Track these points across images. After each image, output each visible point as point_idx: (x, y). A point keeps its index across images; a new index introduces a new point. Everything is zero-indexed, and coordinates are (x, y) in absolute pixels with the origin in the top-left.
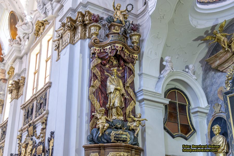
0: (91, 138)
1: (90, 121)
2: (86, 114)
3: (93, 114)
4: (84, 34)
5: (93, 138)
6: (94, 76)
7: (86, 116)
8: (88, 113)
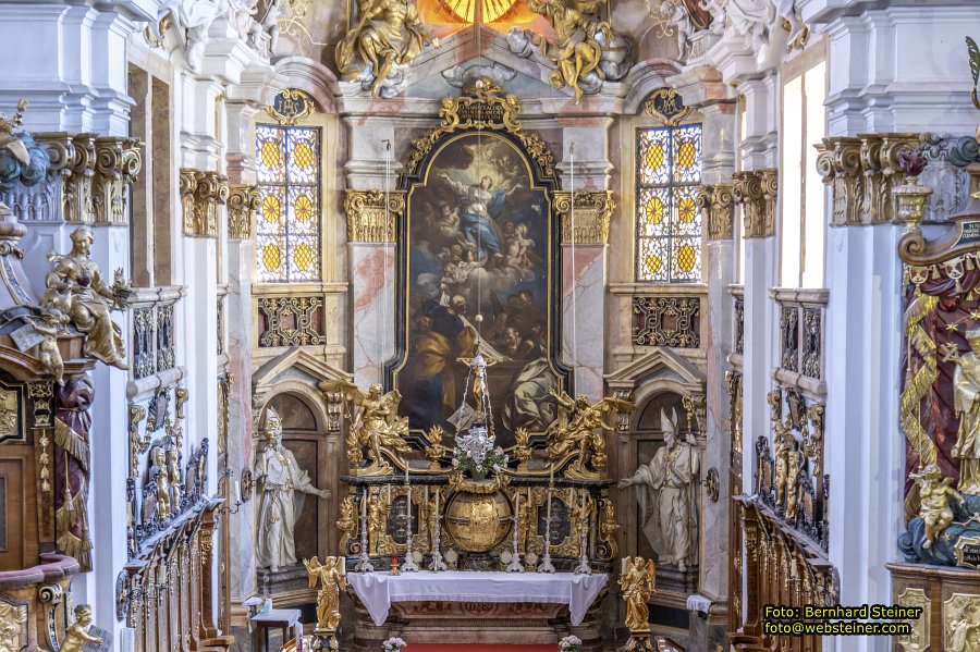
0: (909, 543)
1: (906, 495)
2: (893, 473)
3: (912, 475)
4: (886, 203)
5: (911, 544)
6: (912, 357)
7: (893, 478)
8: (899, 470)
